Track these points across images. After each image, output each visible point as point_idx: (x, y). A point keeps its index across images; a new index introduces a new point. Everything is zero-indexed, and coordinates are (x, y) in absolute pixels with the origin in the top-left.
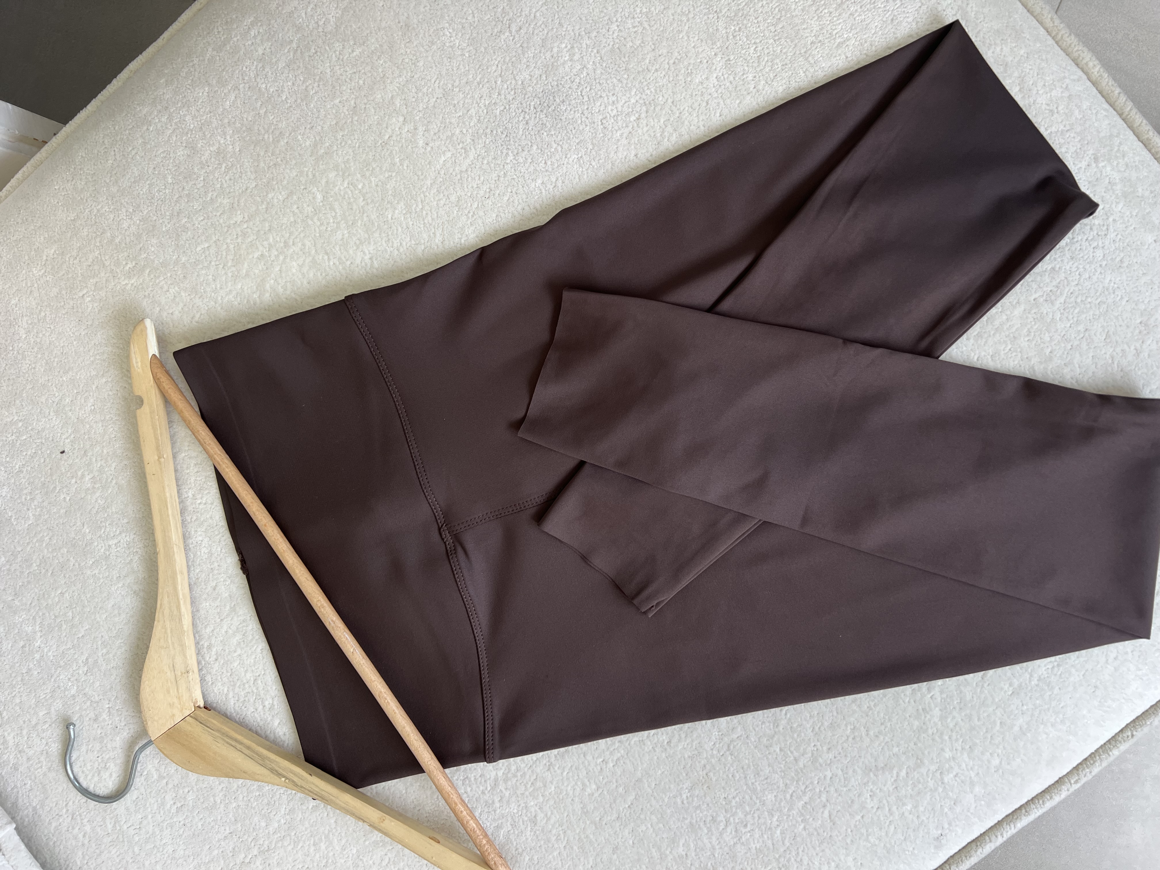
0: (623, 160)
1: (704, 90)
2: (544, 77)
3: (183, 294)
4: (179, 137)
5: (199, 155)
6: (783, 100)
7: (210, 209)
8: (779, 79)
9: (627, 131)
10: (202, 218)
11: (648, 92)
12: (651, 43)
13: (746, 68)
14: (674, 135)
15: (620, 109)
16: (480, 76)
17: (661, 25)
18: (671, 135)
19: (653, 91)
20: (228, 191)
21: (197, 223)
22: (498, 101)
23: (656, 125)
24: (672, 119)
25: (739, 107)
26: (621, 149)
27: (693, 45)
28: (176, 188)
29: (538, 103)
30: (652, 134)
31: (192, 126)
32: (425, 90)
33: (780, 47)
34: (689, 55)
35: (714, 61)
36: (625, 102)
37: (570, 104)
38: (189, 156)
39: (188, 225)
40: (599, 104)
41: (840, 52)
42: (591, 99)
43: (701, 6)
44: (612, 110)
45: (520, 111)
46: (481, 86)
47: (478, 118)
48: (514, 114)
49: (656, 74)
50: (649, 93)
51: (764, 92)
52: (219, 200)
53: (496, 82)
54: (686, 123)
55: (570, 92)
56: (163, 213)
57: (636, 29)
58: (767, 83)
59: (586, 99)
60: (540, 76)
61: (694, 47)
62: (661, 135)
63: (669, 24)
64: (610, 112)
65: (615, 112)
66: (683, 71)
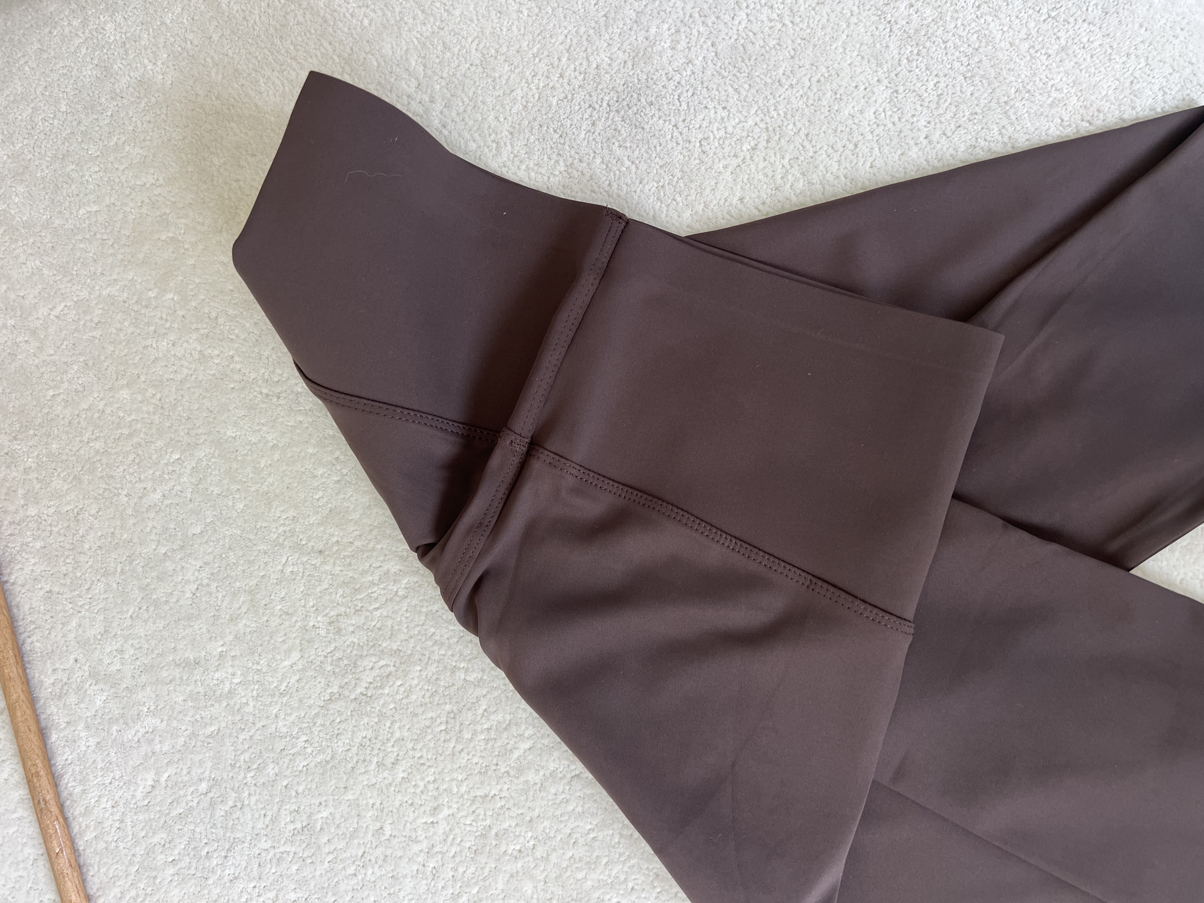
0: (722, 203)
1: (854, 127)
2: (630, 64)
3: (45, 271)
4: (90, 49)
5: (112, 80)
6: (963, 162)
7: (111, 159)
8: (962, 132)
9: (735, 162)
10: (97, 169)
11: (774, 114)
12: (790, 48)
13: (919, 108)
14: (801, 181)
15: (730, 129)
16: (539, 46)
17: (808, 26)
18: (797, 180)
19: (782, 115)
20: (142, 137)
21: (88, 174)
22: (558, 85)
23: (778, 162)
24: (802, 158)
25: (900, 159)
26: (721, 187)
27: (849, 62)
28: (69, 118)
29: (615, 99)
30: (770, 174)
31: (112, 38)
32: (456, 50)
33: (972, 88)
34: (841, 75)
35: (875, 90)
36: (740, 122)
37: (659, 110)
38: (98, 78)
39: (74, 175)
40: (702, 117)
41: (1053, 111)
42: (692, 109)
43: (869, 10)
44: (718, 129)
45: (587, 105)
46: (537, 60)
47: (525, 103)
48: (577, 108)
49: (789, 92)
50: (775, 116)
51: (939, 146)
52: (127, 148)
53: (559, 59)
54: (821, 167)
55: (663, 93)
56: (43, 152)
57: (773, 24)
58: (945, 134)
59: (684, 106)
60: (625, 62)
61: (850, 65)
62: (782, 178)
63: (820, 26)
64: (715, 132)
65: (722, 133)
66: (829, 94)
